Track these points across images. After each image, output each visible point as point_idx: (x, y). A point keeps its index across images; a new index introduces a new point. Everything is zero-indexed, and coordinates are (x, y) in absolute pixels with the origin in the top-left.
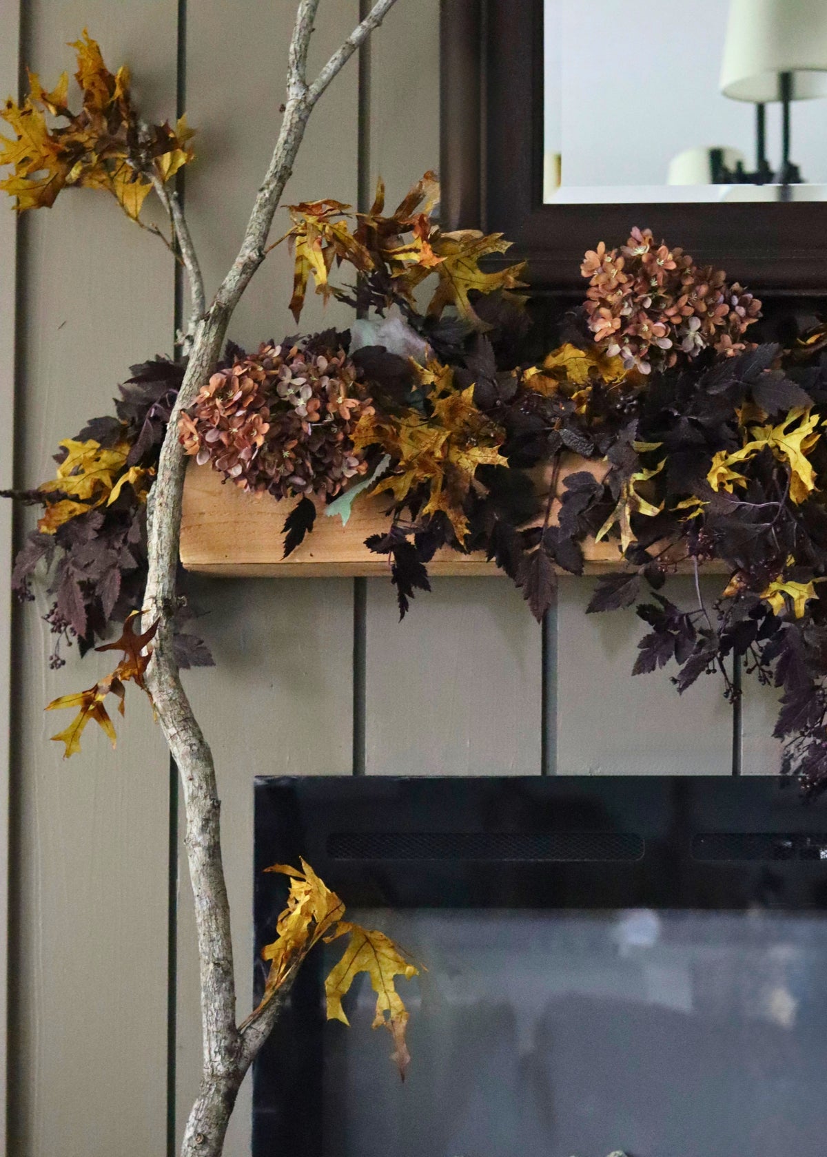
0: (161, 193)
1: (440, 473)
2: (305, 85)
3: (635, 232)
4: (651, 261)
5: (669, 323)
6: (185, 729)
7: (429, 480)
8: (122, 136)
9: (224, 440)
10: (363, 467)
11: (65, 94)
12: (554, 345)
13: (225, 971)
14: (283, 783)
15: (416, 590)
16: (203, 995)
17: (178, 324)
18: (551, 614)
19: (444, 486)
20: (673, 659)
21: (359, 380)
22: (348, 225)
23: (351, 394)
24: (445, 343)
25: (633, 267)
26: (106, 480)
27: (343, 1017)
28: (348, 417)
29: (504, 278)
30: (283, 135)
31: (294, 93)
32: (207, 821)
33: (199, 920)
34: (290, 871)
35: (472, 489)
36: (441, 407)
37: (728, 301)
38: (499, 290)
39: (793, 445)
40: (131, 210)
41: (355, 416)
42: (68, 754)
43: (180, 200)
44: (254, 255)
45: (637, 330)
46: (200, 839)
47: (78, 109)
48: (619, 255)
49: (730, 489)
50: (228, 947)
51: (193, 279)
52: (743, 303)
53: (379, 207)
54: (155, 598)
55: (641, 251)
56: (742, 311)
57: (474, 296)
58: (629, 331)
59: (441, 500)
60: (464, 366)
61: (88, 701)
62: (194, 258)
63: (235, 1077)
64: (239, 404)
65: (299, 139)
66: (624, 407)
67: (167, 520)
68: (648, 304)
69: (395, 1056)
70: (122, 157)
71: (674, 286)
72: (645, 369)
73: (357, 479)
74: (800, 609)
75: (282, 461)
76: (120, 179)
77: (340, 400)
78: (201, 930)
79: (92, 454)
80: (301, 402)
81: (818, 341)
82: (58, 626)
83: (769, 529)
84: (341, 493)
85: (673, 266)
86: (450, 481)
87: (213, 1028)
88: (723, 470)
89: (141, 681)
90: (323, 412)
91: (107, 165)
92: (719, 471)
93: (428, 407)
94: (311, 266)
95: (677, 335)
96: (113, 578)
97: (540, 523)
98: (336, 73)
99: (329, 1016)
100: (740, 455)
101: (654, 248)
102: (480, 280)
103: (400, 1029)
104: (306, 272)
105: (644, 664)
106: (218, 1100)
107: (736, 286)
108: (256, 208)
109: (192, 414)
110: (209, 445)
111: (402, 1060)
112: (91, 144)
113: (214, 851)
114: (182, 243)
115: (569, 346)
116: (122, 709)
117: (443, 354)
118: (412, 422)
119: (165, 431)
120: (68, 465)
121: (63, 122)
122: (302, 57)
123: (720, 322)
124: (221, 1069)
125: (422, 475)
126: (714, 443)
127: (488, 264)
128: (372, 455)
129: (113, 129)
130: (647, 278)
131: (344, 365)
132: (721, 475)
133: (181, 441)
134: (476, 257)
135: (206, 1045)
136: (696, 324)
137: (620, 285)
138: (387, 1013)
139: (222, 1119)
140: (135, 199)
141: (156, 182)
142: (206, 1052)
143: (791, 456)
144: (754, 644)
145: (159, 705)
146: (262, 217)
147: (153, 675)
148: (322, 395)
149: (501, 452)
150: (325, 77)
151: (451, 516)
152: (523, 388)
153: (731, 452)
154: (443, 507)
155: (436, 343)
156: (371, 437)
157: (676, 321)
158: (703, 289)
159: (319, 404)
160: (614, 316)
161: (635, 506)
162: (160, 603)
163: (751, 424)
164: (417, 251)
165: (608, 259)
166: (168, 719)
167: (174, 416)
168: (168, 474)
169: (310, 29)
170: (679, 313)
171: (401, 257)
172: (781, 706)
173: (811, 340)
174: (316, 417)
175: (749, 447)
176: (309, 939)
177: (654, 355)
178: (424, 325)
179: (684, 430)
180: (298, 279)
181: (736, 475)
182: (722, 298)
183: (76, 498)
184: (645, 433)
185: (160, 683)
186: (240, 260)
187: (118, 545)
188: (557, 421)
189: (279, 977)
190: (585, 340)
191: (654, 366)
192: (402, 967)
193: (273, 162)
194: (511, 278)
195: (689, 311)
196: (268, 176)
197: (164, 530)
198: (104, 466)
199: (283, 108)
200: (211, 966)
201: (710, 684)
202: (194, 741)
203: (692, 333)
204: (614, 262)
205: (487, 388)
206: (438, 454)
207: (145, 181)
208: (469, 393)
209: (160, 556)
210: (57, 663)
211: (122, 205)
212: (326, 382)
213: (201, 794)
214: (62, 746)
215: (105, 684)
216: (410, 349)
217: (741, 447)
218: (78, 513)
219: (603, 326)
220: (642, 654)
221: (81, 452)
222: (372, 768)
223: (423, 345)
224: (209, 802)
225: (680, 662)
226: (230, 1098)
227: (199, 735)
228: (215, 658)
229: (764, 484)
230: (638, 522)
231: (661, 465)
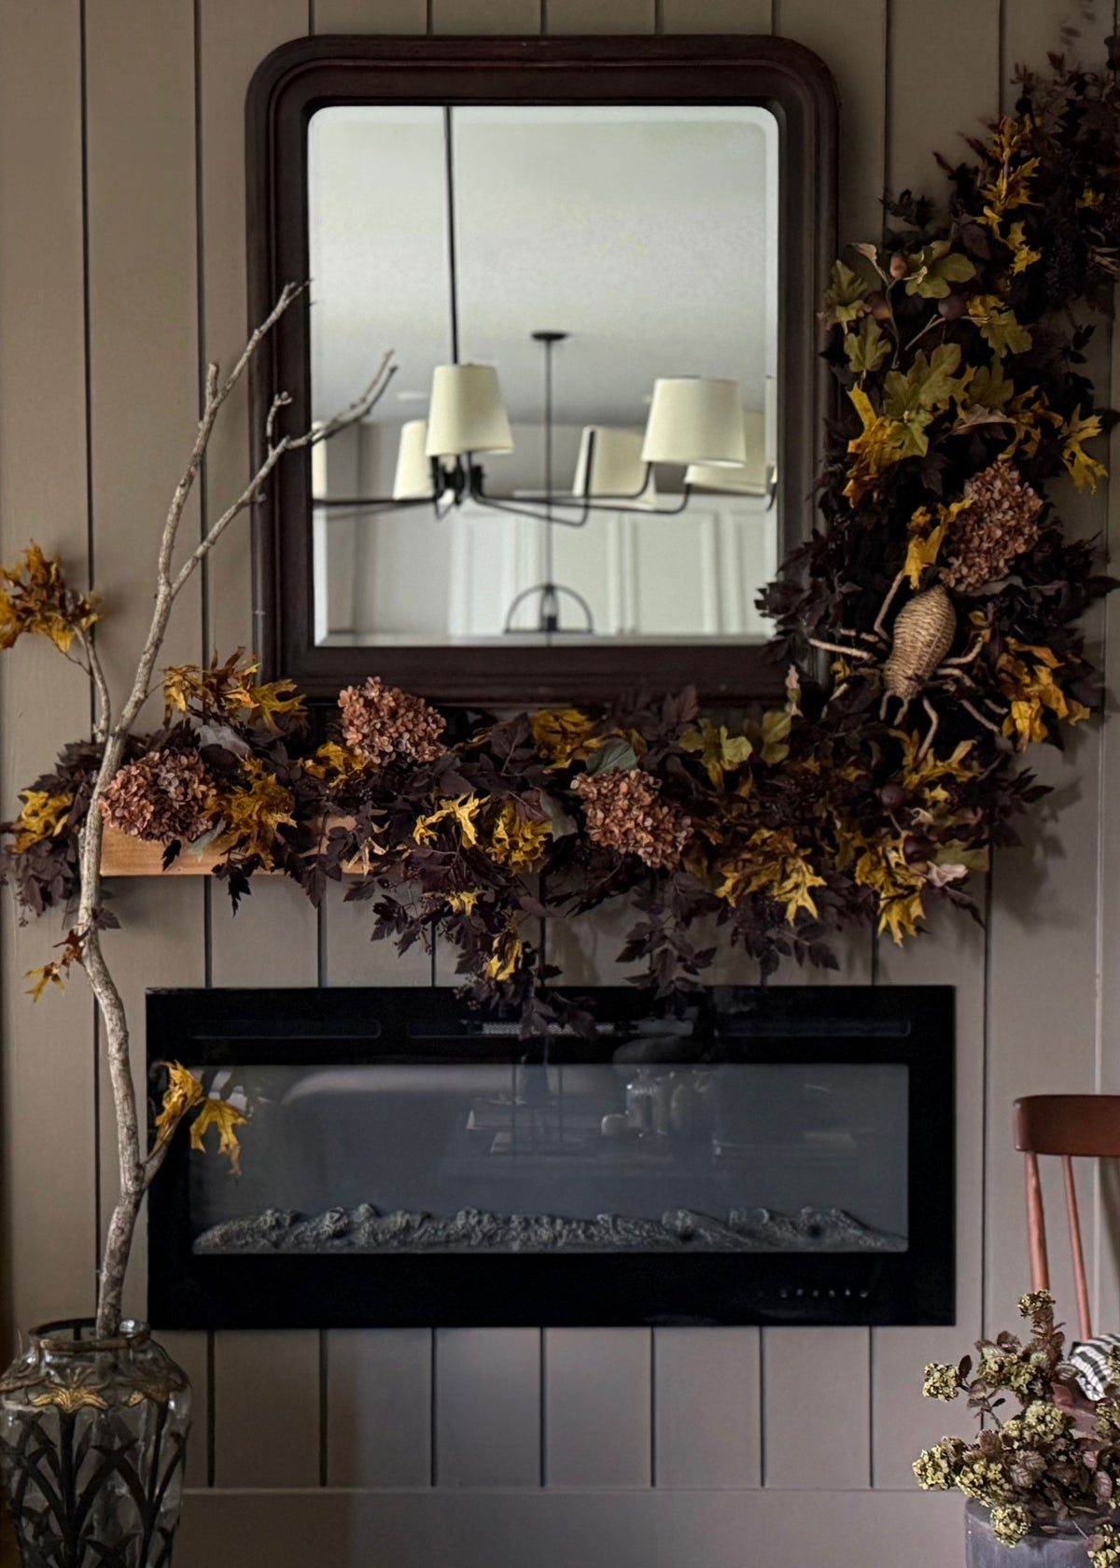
0: (81, 638)
1: (256, 829)
2: (169, 584)
3: (370, 680)
4: (380, 701)
5: (391, 737)
6: (107, 989)
7: (249, 835)
8: (56, 601)
9: (127, 814)
10: (210, 824)
11: (19, 573)
12: (323, 742)
13: (133, 1133)
14: (163, 993)
15: (242, 895)
16: (120, 1146)
17: (93, 721)
18: (323, 904)
19: (258, 838)
20: (395, 932)
21: (207, 772)
22: (196, 677)
23: (202, 781)
24: (258, 746)
25: (369, 703)
26: (52, 820)
27: (202, 1147)
28: (200, 796)
29: (292, 704)
30: (156, 618)
31: (163, 590)
32: (121, 1045)
33: (117, 1102)
34: (169, 1065)
35: (275, 838)
36: (256, 785)
37: (426, 721)
38: (289, 711)
39: (464, 814)
40: (63, 649)
41: (205, 796)
42: (35, 1000)
43: (92, 642)
44: (142, 696)
45: (372, 741)
46: (117, 1056)
47: (26, 581)
48: (360, 696)
49: (427, 841)
50: (135, 1118)
51: (102, 693)
52: (435, 721)
53: (215, 665)
54: (86, 909)
55: (373, 694)
56: (434, 726)
57: (274, 713)
58: (367, 741)
59: (257, 846)
60: (269, 758)
61: (48, 972)
62: (103, 682)
63: (139, 1193)
64: (135, 794)
65: (166, 619)
66: (364, 795)
67: (93, 860)
68: (378, 726)
69: (232, 1172)
70: (57, 615)
71: (393, 714)
72: (377, 761)
73: (207, 830)
74: (469, 909)
75: (161, 824)
76: (55, 627)
77: (195, 786)
78: (118, 1108)
79: (43, 801)
80: (172, 789)
81: (480, 740)
82: (23, 902)
83: (449, 871)
84: (198, 837)
85: (393, 704)
86: (262, 833)
87: (126, 1166)
88: (422, 831)
89: (80, 959)
90: (185, 794)
91: (47, 620)
92: (419, 831)
93: (247, 787)
94: (175, 700)
95: (396, 743)
96: (58, 882)
97: (314, 851)
98: (188, 575)
99: (193, 1146)
100: (433, 819)
101: (382, 692)
102: (279, 706)
103: (235, 1156)
104: (172, 703)
105: (377, 935)
106: (130, 1208)
107: (431, 710)
108: (141, 665)
109: (106, 796)
110: (117, 818)
111: (236, 1173)
112: (37, 608)
113: (125, 1063)
114: (95, 671)
115: (331, 743)
116: (68, 975)
117: (257, 753)
118: (240, 796)
119: (89, 804)
120: (28, 808)
121: (18, 591)
122: (167, 567)
123: (421, 734)
124: (131, 1189)
125: (245, 831)
126: (419, 809)
127: (283, 697)
128: (215, 819)
129: (50, 596)
130: (378, 711)
131: (197, 763)
132: (421, 834)
133: (100, 811)
134: (275, 693)
135: (122, 1175)
136: (407, 736)
137: (361, 714)
138: (227, 1146)
139: (132, 1220)
140: (65, 644)
141: (77, 631)
142: (122, 1180)
143: (463, 822)
144: (443, 920)
145: (91, 974)
146: (146, 671)
147: (87, 956)
148: (185, 783)
149: (292, 817)
150: (181, 579)
151: (263, 856)
152: (304, 773)
153: (428, 816)
154: (259, 851)
155: (252, 744)
156: (215, 809)
157: (395, 735)
158: (411, 715)
159: (183, 789)
160: (358, 731)
161: (371, 848)
162: (90, 912)
163: (439, 799)
164: (240, 693)
165: (354, 698)
166: (96, 982)
167: (95, 795)
168: (93, 831)
169: (171, 547)
170: (397, 731)
171: (231, 697)
172: (458, 960)
173: (475, 740)
174: (181, 797)
175: (438, 814)
176: (182, 1110)
177: (382, 754)
178: (245, 733)
179: (399, 804)
180: (168, 707)
181: (431, 833)
182: (422, 719)
183: (35, 832)
184: (378, 803)
185: (91, 961)
186: (133, 699)
187: (61, 859)
188: (325, 798)
189: (166, 1132)
190: (342, 741)
191: (383, 759)
192: (236, 1118)
193: (151, 635)
194: (296, 704)
195: (402, 729)
196: (148, 644)
197: (91, 866)
198: (51, 810)
199: (156, 596)
200: (125, 1130)
201: (417, 946)
202: (112, 997)
203: (404, 741)
204: (357, 700)
205: (283, 772)
206: (255, 817)
207: (71, 630)
208: (272, 778)
209: (89, 883)
210: (23, 923)
211: (57, 645)
212: (187, 774)
213: (117, 1029)
214: (31, 997)
215: (59, 962)
216: (238, 748)
217: (433, 814)
218: (35, 841)
219: (352, 737)
220: (377, 929)
221: (37, 799)
222: (216, 984)
223: (244, 745)
224: (122, 1034)
225: (399, 932)
226: (137, 1206)
227: (115, 992)
228: (121, 923)
229: (447, 838)
230: (373, 857)
231: (387, 826)
